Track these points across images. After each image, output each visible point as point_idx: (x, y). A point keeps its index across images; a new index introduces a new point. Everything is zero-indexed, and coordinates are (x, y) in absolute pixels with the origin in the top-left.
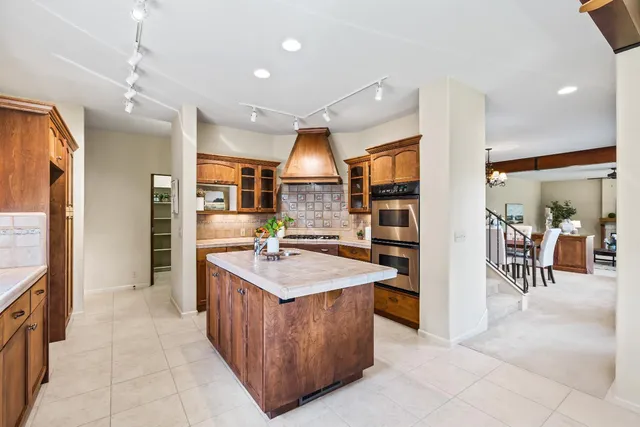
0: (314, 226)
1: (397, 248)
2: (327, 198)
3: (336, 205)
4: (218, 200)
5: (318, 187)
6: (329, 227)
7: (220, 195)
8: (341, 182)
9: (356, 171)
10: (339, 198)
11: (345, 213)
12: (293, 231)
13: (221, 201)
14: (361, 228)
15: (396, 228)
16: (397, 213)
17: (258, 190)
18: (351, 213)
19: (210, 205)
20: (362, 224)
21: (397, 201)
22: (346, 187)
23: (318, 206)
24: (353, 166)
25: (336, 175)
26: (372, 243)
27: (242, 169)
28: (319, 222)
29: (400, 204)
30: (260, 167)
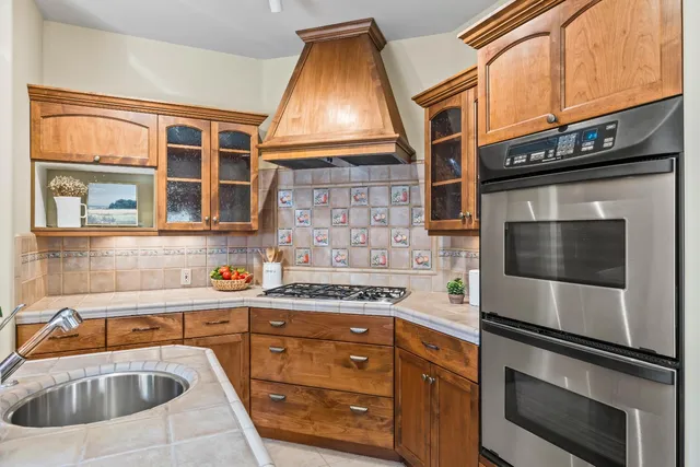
0: (349, 263)
1: (546, 355)
2: (379, 196)
3: (399, 214)
4: (122, 204)
5: (356, 172)
6: (383, 265)
7: (129, 193)
8: (411, 157)
9: (443, 121)
10: (408, 197)
11: (420, 232)
12: (300, 275)
13: (131, 205)
14: (460, 269)
15: (553, 285)
16: (554, 230)
17: (210, 178)
18: (432, 232)
19: (97, 214)
20: (462, 261)
21: (553, 191)
22: (421, 169)
23: (357, 216)
24: (437, 109)
25: (391, 133)
26: (484, 327)
27: (169, 130)
28: (361, 254)
29: (561, 201)
30: (216, 126)
